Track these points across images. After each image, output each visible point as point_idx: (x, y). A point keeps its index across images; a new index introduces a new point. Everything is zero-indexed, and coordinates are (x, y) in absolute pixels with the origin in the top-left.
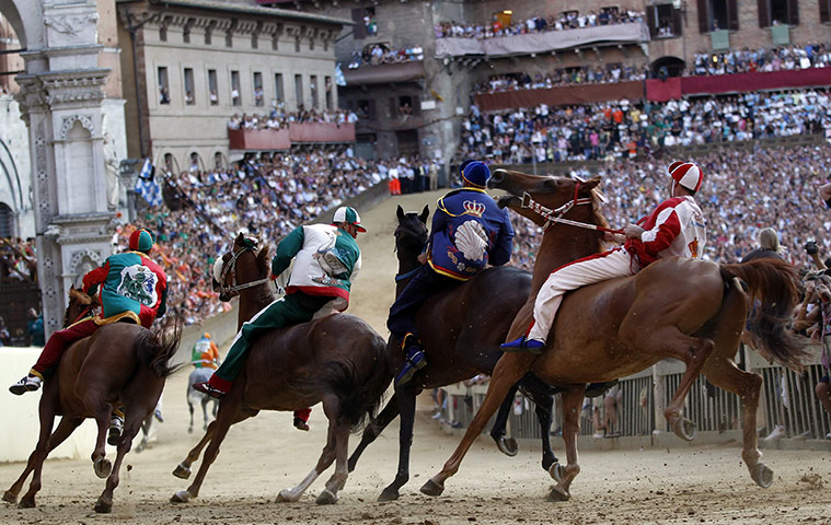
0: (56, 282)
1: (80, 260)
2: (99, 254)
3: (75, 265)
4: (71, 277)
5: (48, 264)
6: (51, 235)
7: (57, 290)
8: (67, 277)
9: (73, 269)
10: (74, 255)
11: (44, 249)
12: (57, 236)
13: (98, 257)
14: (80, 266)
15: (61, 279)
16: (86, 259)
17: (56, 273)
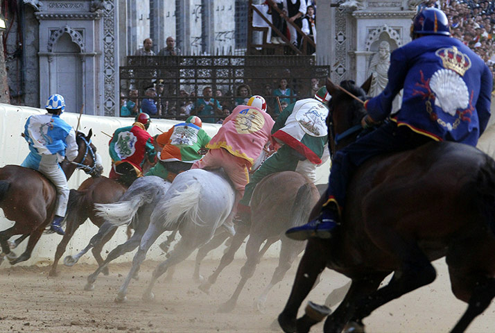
0: (348, 60)
1: (376, 38)
2: (398, 31)
3: (371, 42)
4: (365, 55)
5: (341, 38)
6: (347, 7)
7: (348, 68)
8: (361, 54)
9: (368, 47)
10: (370, 31)
11: (337, 21)
12: (354, 9)
13: (397, 35)
14: (376, 43)
15: (353, 57)
16: (384, 36)
17: (348, 50)
